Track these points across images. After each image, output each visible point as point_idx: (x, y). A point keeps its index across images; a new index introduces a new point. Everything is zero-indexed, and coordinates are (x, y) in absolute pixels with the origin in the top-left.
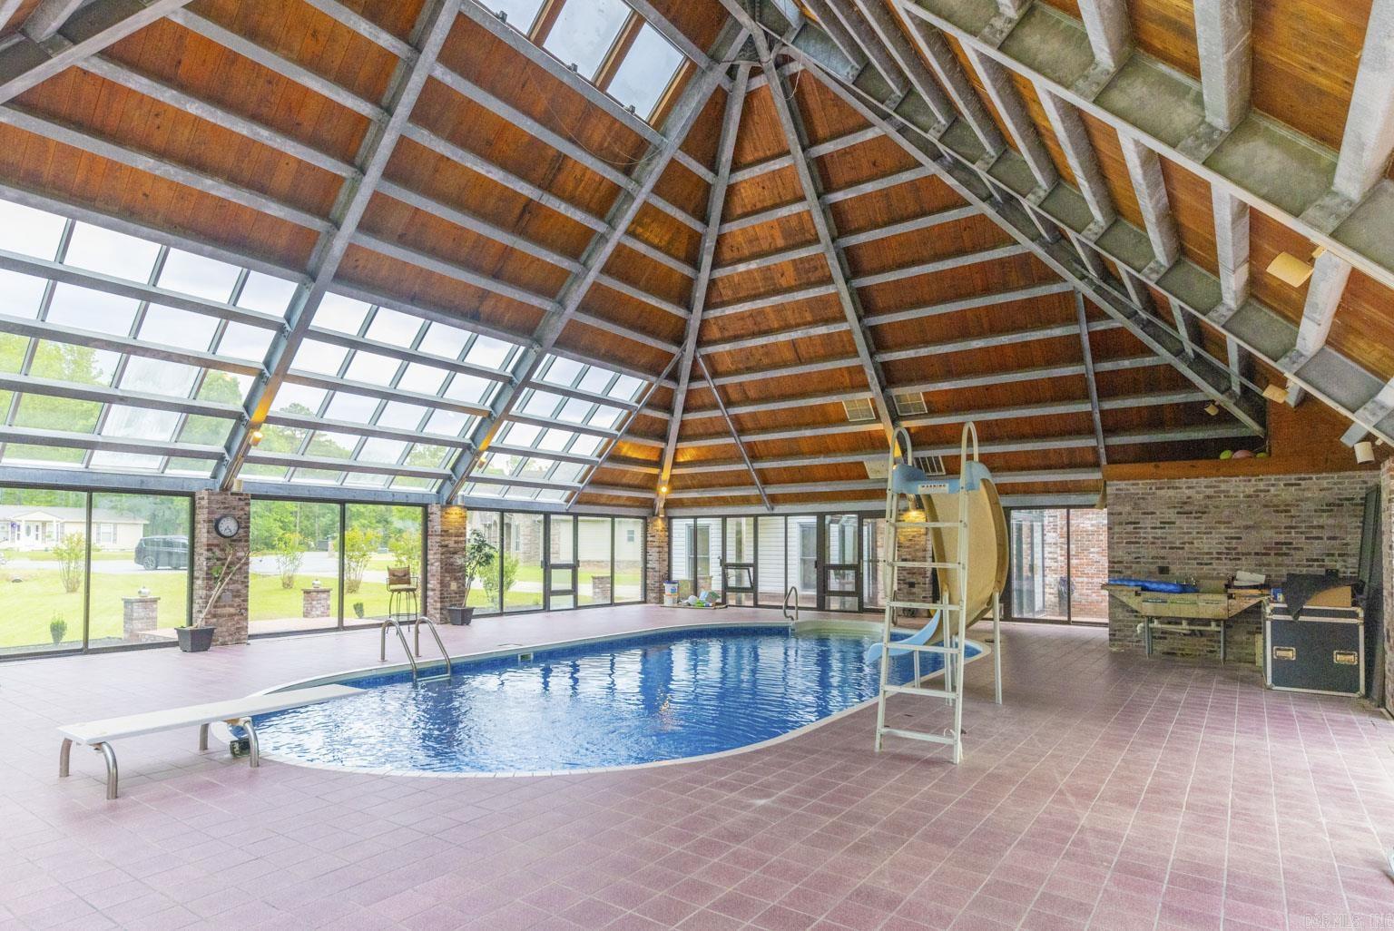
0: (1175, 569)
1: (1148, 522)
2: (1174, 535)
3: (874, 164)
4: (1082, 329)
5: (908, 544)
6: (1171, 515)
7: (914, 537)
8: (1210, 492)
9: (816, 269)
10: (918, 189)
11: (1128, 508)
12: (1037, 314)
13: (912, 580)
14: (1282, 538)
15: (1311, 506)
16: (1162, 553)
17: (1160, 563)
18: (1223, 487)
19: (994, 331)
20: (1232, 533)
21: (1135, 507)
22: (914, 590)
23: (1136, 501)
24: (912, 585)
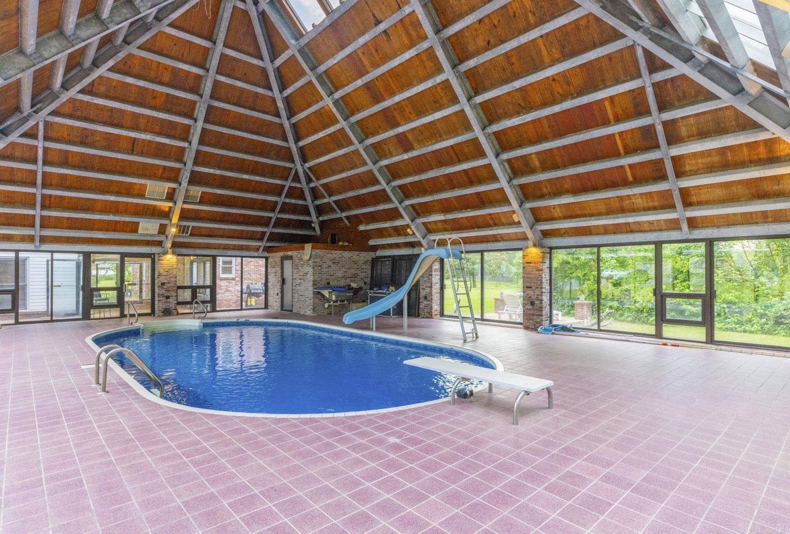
0: (332, 284)
1: (325, 266)
2: (331, 270)
3: (245, 74)
4: (288, 184)
5: (166, 273)
6: (330, 264)
7: (170, 269)
8: (340, 256)
9: (180, 105)
10: (257, 97)
11: (319, 261)
12: (273, 171)
13: (169, 295)
14: (356, 272)
15: (361, 262)
16: (329, 277)
17: (327, 281)
18: (343, 254)
19: (254, 173)
20: (345, 270)
21: (321, 260)
22: (169, 300)
23: (321, 257)
24: (168, 297)
